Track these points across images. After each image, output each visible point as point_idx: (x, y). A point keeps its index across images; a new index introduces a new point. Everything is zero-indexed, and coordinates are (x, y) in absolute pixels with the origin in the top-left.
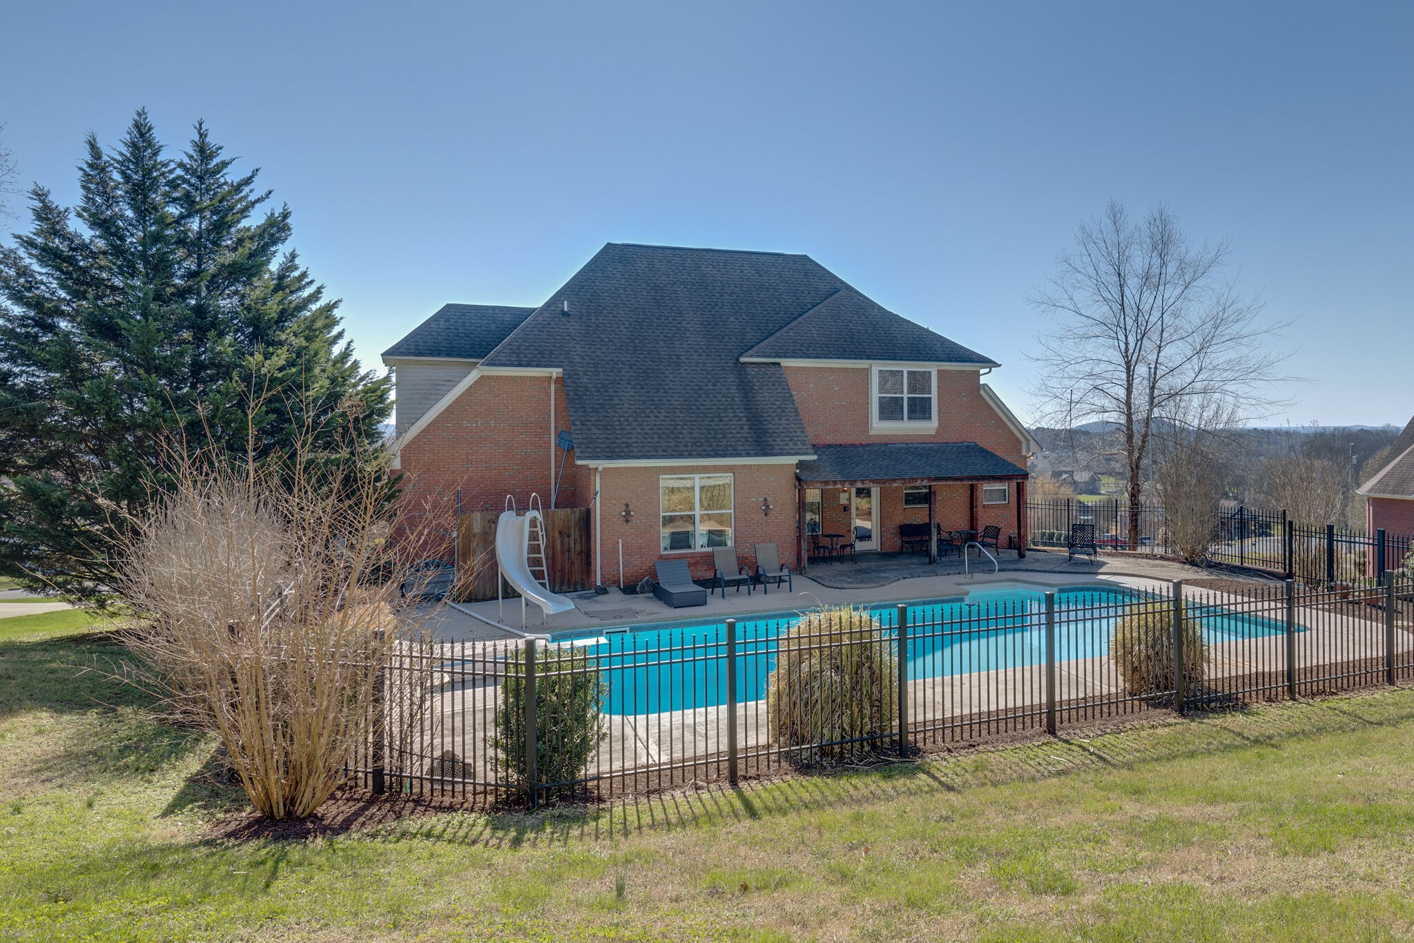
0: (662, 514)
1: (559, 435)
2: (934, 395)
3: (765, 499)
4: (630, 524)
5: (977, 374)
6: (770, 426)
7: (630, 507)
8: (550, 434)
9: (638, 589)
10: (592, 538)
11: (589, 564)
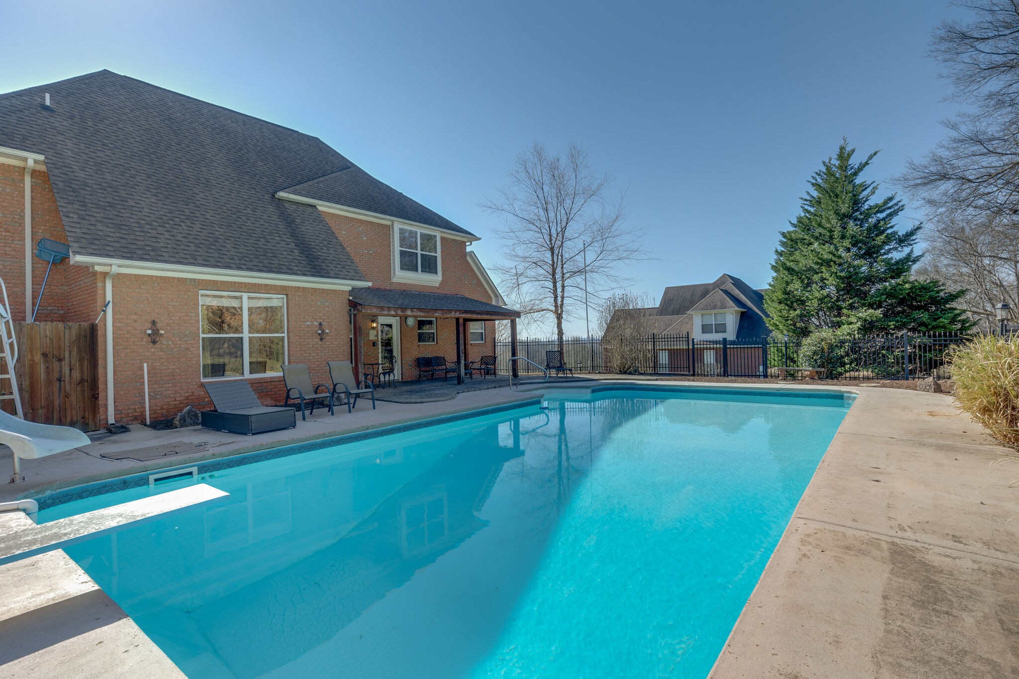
0: (202, 336)
1: (38, 243)
2: (439, 254)
3: (320, 324)
4: (157, 346)
5: (463, 245)
6: (320, 254)
7: (158, 325)
8: (23, 239)
9: (176, 422)
10: (100, 362)
11: (95, 397)
